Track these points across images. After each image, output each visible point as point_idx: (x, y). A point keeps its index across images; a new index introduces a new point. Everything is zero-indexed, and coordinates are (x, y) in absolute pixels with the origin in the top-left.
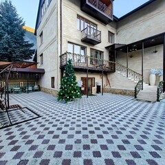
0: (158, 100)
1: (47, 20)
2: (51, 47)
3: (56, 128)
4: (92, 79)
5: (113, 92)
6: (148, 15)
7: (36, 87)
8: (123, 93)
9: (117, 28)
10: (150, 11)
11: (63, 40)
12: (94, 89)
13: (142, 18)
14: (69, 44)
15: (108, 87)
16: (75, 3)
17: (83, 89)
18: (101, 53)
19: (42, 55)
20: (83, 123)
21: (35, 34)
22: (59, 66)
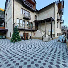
0: (49, 41)
1: (9, 8)
2: (10, 20)
3: (19, 55)
4: (28, 33)
5: (36, 38)
6: (48, 10)
7: (4, 37)
8: (39, 39)
9: (38, 14)
10: (49, 9)
11: (14, 17)
12: (29, 37)
13: (46, 11)
14: (17, 19)
15: (34, 36)
16: (20, 3)
17: (24, 37)
18: (32, 23)
19: (7, 23)
20: (30, 52)
21: (4, 14)
22: (13, 28)
